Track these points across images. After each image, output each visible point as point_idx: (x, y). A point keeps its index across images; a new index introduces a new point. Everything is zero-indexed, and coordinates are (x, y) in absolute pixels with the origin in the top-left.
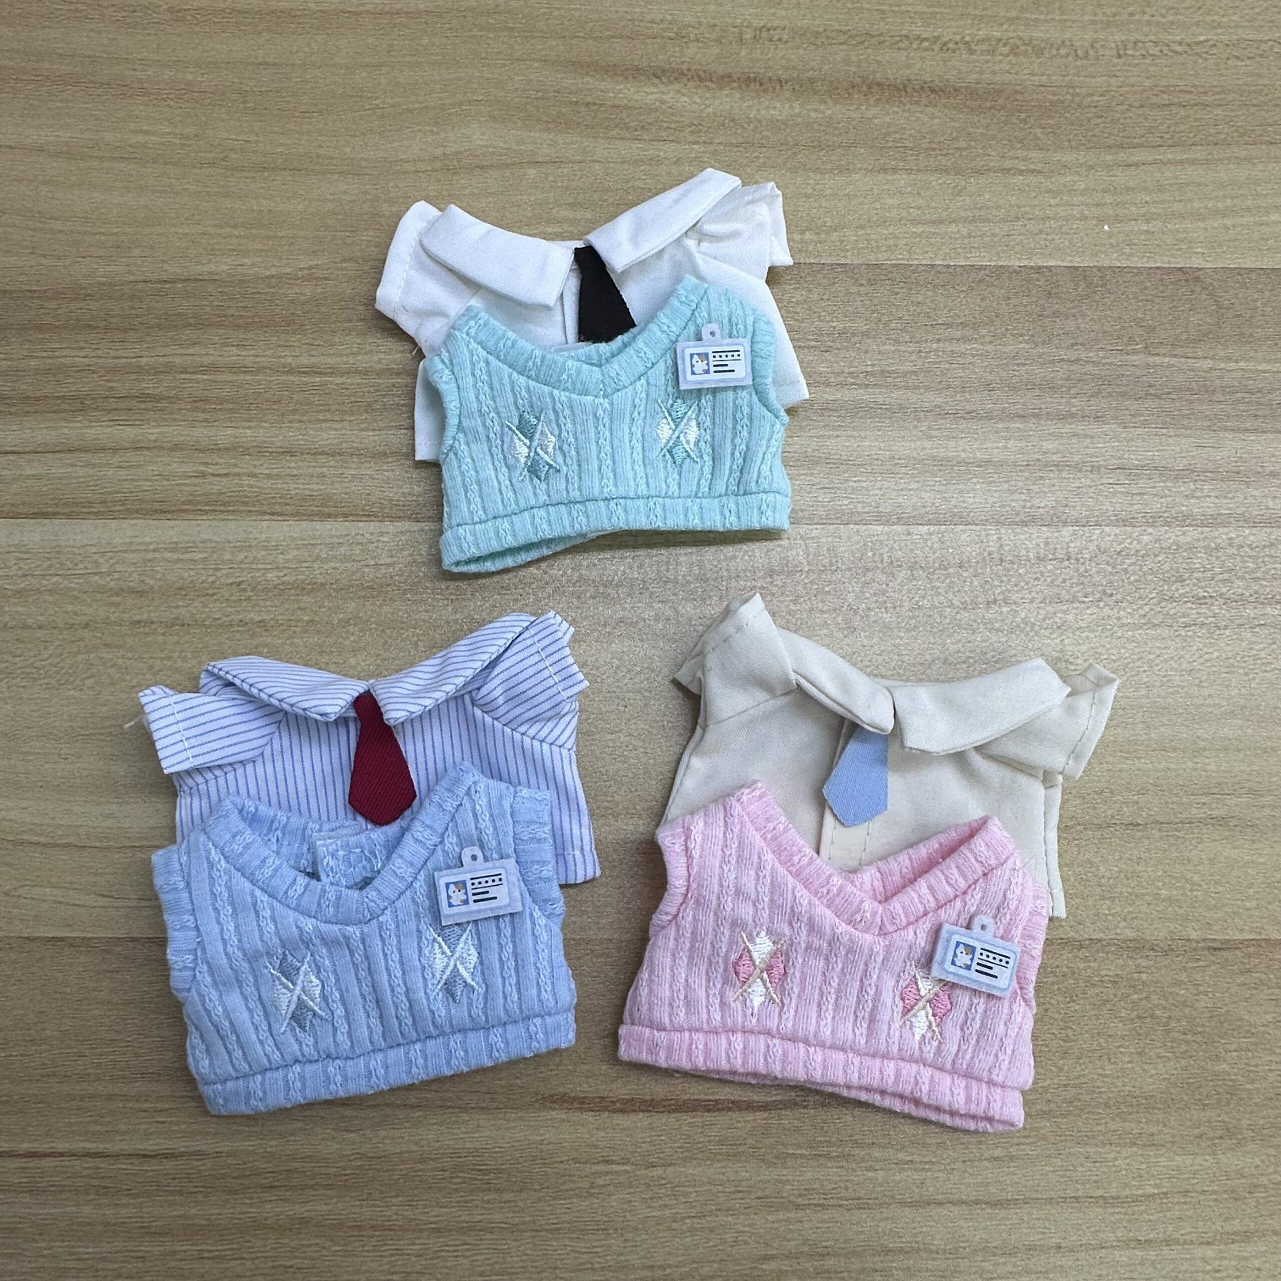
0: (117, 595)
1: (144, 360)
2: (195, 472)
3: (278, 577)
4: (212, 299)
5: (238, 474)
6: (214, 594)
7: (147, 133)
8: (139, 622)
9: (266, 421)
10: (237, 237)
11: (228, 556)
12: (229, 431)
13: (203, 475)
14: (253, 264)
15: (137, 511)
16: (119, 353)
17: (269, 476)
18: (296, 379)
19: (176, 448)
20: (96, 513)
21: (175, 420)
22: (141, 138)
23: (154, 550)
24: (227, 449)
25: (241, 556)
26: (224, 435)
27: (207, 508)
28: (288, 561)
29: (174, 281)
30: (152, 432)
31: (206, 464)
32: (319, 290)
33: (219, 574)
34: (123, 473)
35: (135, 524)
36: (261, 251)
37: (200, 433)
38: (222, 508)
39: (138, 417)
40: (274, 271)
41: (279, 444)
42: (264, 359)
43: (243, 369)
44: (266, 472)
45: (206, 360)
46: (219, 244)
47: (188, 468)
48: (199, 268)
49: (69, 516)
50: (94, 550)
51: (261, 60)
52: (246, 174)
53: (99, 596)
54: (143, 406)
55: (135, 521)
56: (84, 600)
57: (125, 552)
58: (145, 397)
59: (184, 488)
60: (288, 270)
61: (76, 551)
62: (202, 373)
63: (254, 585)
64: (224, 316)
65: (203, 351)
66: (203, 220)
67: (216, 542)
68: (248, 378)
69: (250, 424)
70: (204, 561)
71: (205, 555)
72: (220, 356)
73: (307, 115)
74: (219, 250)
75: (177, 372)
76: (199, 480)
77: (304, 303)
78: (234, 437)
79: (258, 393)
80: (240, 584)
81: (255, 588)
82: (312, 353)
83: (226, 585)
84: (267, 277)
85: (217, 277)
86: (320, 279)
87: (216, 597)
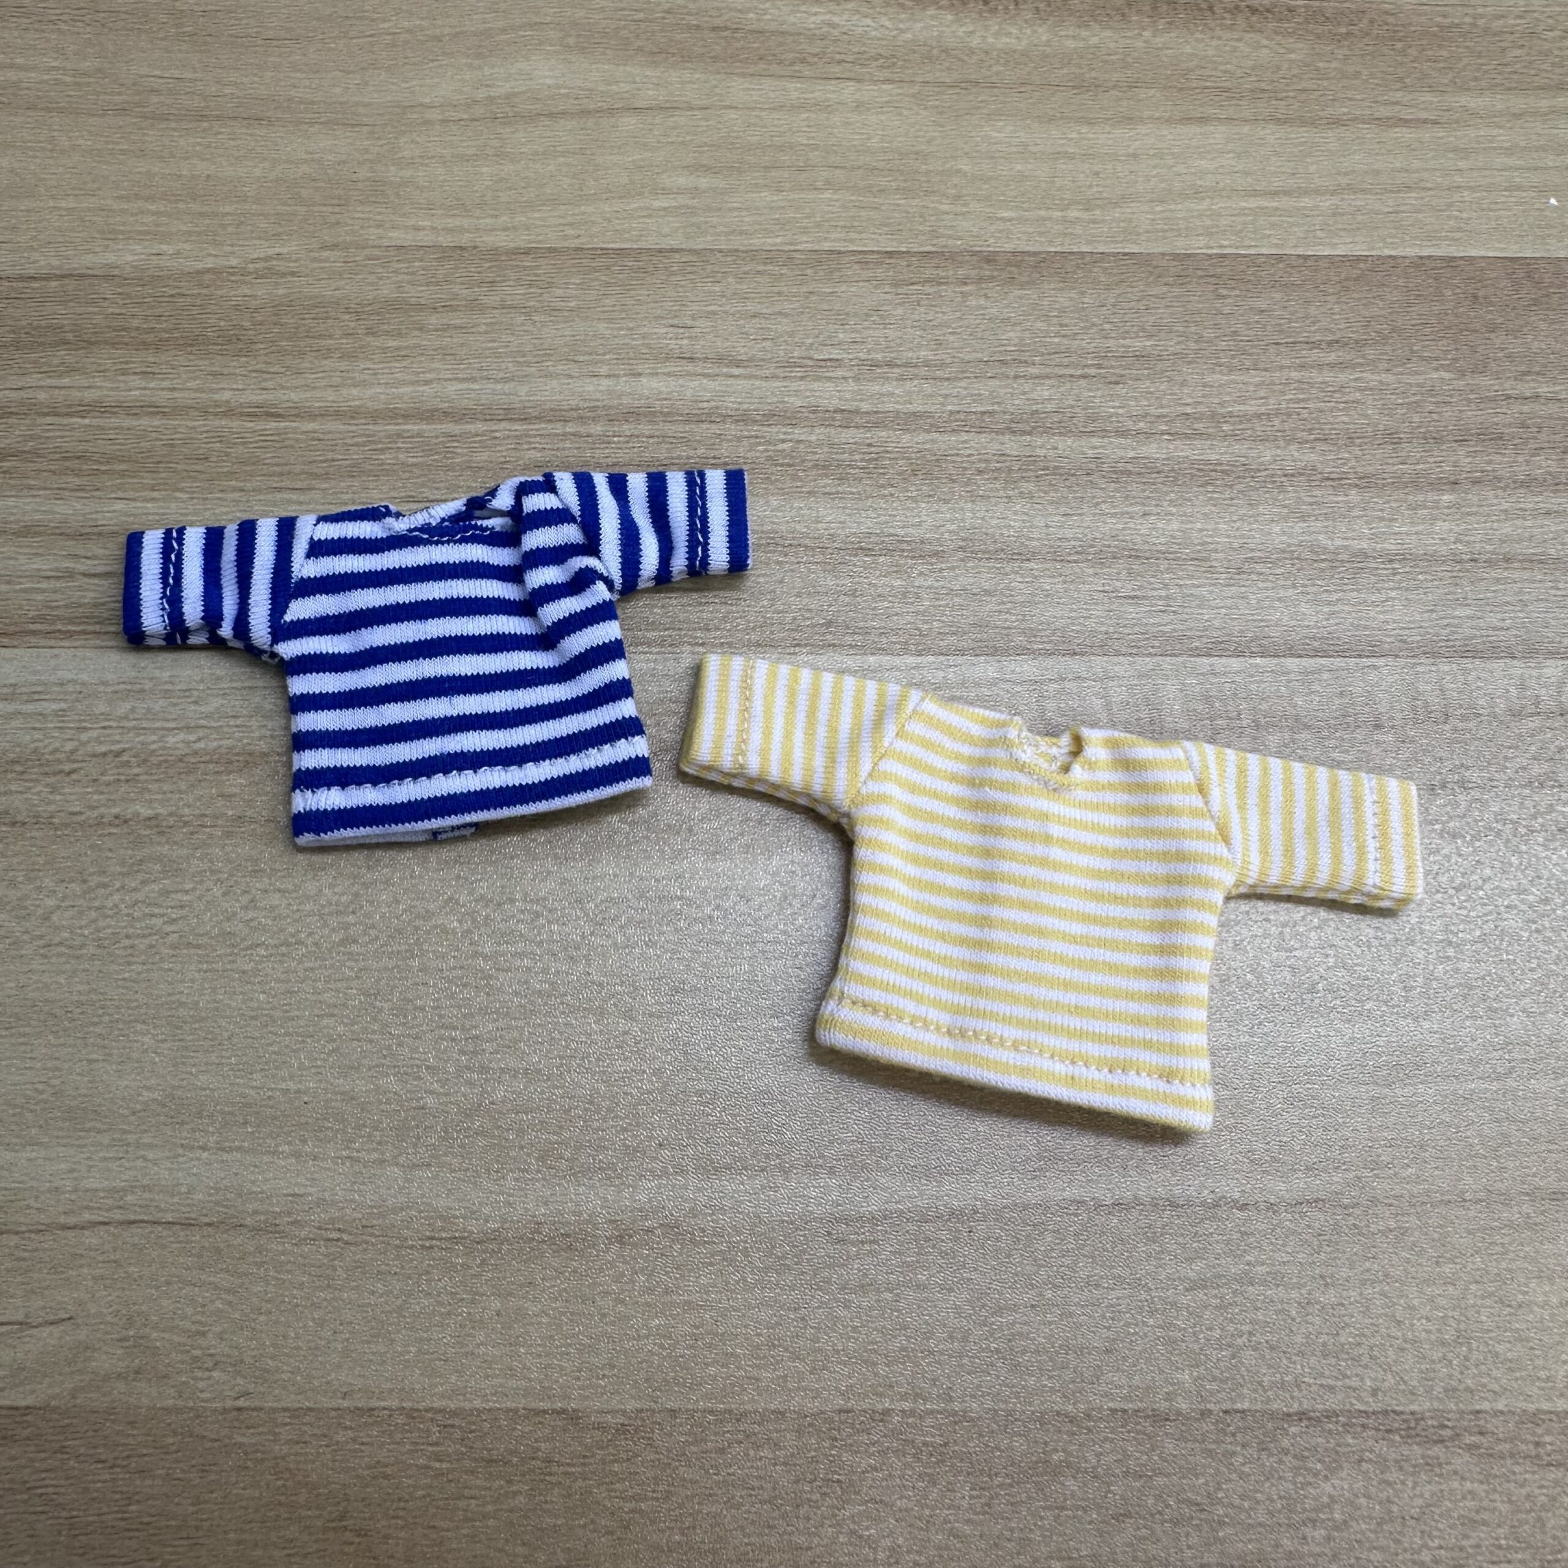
2: (57, 570)
3: (188, 743)
4: (105, 304)
6: (74, 771)
7: (20, 68)
10: (154, 213)
11: (102, 707)
12: (120, 506)
13: (70, 575)
14: (178, 253)
18: (235, 424)
19: (26, 531)
21: (30, 487)
25: (124, 708)
28: (207, 717)
29: (47, 278)
32: (281, 292)
33: (84, 737)
36: (190, 233)
37: (70, 508)
40: (210, 263)
42: (184, 394)
43: (149, 409)
45: (89, 396)
46: (124, 224)
47: (45, 564)
48: (89, 259)
52: (173, 125)
59: (35, 597)
60: (234, 262)
62: (81, 415)
63: (143, 756)
64: (124, 329)
65: (84, 382)
66: (99, 189)
67: (83, 684)
68: (156, 423)
69: (156, 494)
70: (60, 714)
71: (63, 705)
72: (112, 389)
73: (275, 43)
74: (122, 232)
75: (38, 414)
76: (58, 584)
77: (256, 311)
78: (126, 514)
79: (172, 446)
80: (118, 754)
81: (145, 761)
82: (264, 384)
83: (94, 755)
84: (198, 272)
85: (116, 272)
86: (284, 275)
87: (74, 776)
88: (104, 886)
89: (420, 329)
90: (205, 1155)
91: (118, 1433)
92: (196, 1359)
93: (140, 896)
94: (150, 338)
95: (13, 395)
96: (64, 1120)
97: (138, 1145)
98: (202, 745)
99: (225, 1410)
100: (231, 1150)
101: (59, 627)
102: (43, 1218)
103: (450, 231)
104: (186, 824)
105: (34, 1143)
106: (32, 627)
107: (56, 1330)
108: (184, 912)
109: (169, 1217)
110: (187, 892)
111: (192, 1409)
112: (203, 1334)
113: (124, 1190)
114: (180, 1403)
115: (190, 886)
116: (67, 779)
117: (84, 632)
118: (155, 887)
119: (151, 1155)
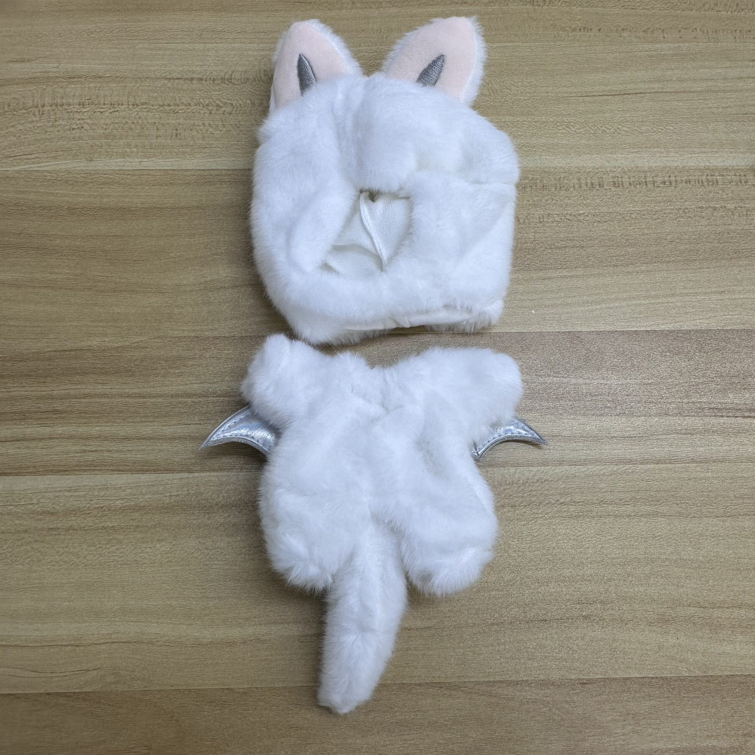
0: (41, 514)
1: (55, 392)
2: (81, 450)
3: (122, 504)
4: (89, 359)
5: (102, 451)
6: (90, 513)
7: (56, 273)
8: (52, 529)
9: (116, 423)
10: (102, 327)
11: (96, 493)
12: (97, 428)
13: (85, 451)
14: (110, 341)
15: (52, 471)
16: (43, 389)
17: (117, 451)
18: (131, 400)
19: (71, 437)
20: (31, 473)
21: (70, 423)
22: (54, 276)
23: (60, 491)
24: (96, 438)
25: (102, 493)
26: (95, 430)
27: (86, 468)
28: (127, 495)
29: (71, 351)
30: (59, 430)
31: (86, 445)
32: (142, 354)
33: (92, 502)
34: (44, 452)
35: (51, 478)
36: (114, 334)
37: (83, 430)
38: (93, 468)
39: (51, 422)
40: (120, 344)
41: (122, 434)
42: (115, 390)
43: (105, 396)
44: (115, 449)
45: (86, 391)
46: (93, 330)
47: (77, 448)
48: (83, 344)
49: (17, 474)
50: (30, 492)
51: (114, 234)
52: (106, 294)
53: (32, 515)
54: (55, 416)
55: (50, 476)
56: (25, 518)
57: (45, 492)
58: (55, 412)
59: (75, 458)
60: (127, 344)
61: (21, 492)
62: (84, 398)
63: (109, 508)
64: (95, 368)
65: (84, 387)
66: (84, 318)
67: (91, 486)
68: (107, 400)
69: (108, 424)
70: (84, 496)
71: (85, 493)
72: (93, 389)
73: (137, 262)
74: (93, 334)
75: (71, 398)
76: (82, 454)
77: (135, 360)
78: (100, 431)
79: (112, 408)
80: (102, 508)
81: (109, 510)
82: (139, 386)
83: (95, 508)
84: (117, 348)
85: (92, 348)
86: (143, 348)
87: (90, 515)
88: (100, 547)
89: (185, 366)
90: (132, 623)
91: (114, 698)
92: (133, 678)
93: (111, 550)
94: (103, 371)
95: (63, 392)
96: (94, 615)
97: (115, 621)
98: (126, 504)
99: (141, 691)
100: (139, 622)
101: (82, 468)
102: (90, 642)
103: (194, 331)
104: (123, 528)
105: (85, 621)
106: (74, 468)
107: (96, 672)
108: (123, 554)
109: (123, 641)
110: (124, 549)
111: (133, 691)
112: (135, 671)
113: (111, 634)
114: (129, 689)
115: (124, 547)
116: (88, 516)
117: (90, 470)
118: (114, 547)
119: (118, 624)
